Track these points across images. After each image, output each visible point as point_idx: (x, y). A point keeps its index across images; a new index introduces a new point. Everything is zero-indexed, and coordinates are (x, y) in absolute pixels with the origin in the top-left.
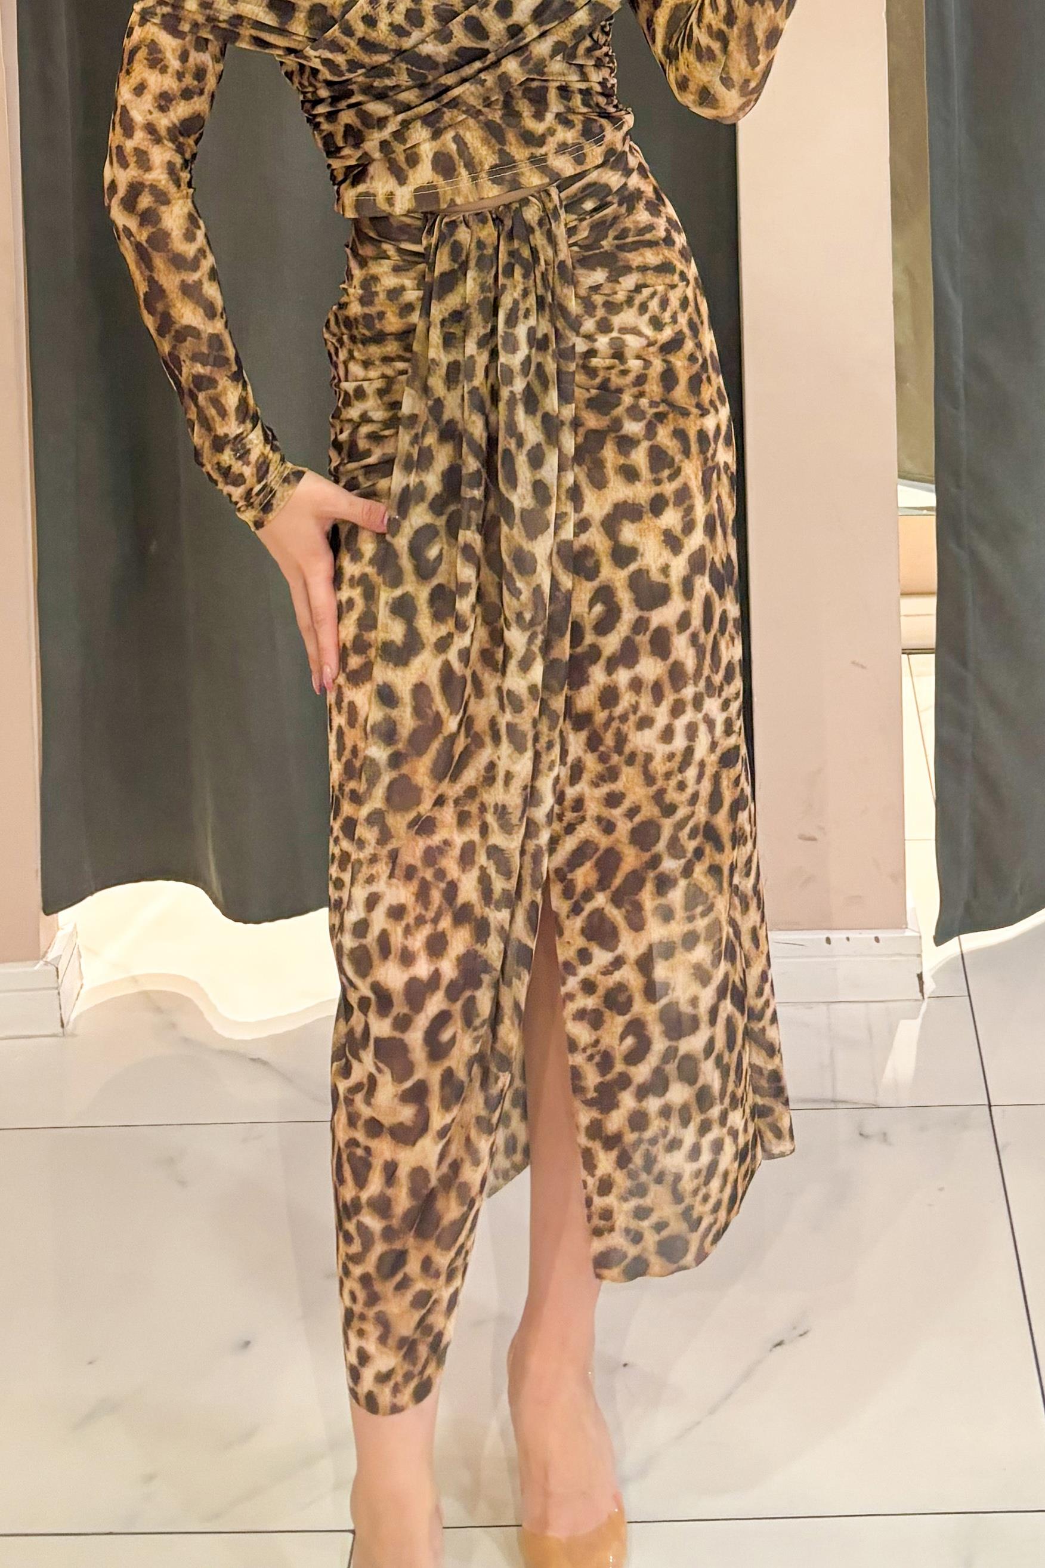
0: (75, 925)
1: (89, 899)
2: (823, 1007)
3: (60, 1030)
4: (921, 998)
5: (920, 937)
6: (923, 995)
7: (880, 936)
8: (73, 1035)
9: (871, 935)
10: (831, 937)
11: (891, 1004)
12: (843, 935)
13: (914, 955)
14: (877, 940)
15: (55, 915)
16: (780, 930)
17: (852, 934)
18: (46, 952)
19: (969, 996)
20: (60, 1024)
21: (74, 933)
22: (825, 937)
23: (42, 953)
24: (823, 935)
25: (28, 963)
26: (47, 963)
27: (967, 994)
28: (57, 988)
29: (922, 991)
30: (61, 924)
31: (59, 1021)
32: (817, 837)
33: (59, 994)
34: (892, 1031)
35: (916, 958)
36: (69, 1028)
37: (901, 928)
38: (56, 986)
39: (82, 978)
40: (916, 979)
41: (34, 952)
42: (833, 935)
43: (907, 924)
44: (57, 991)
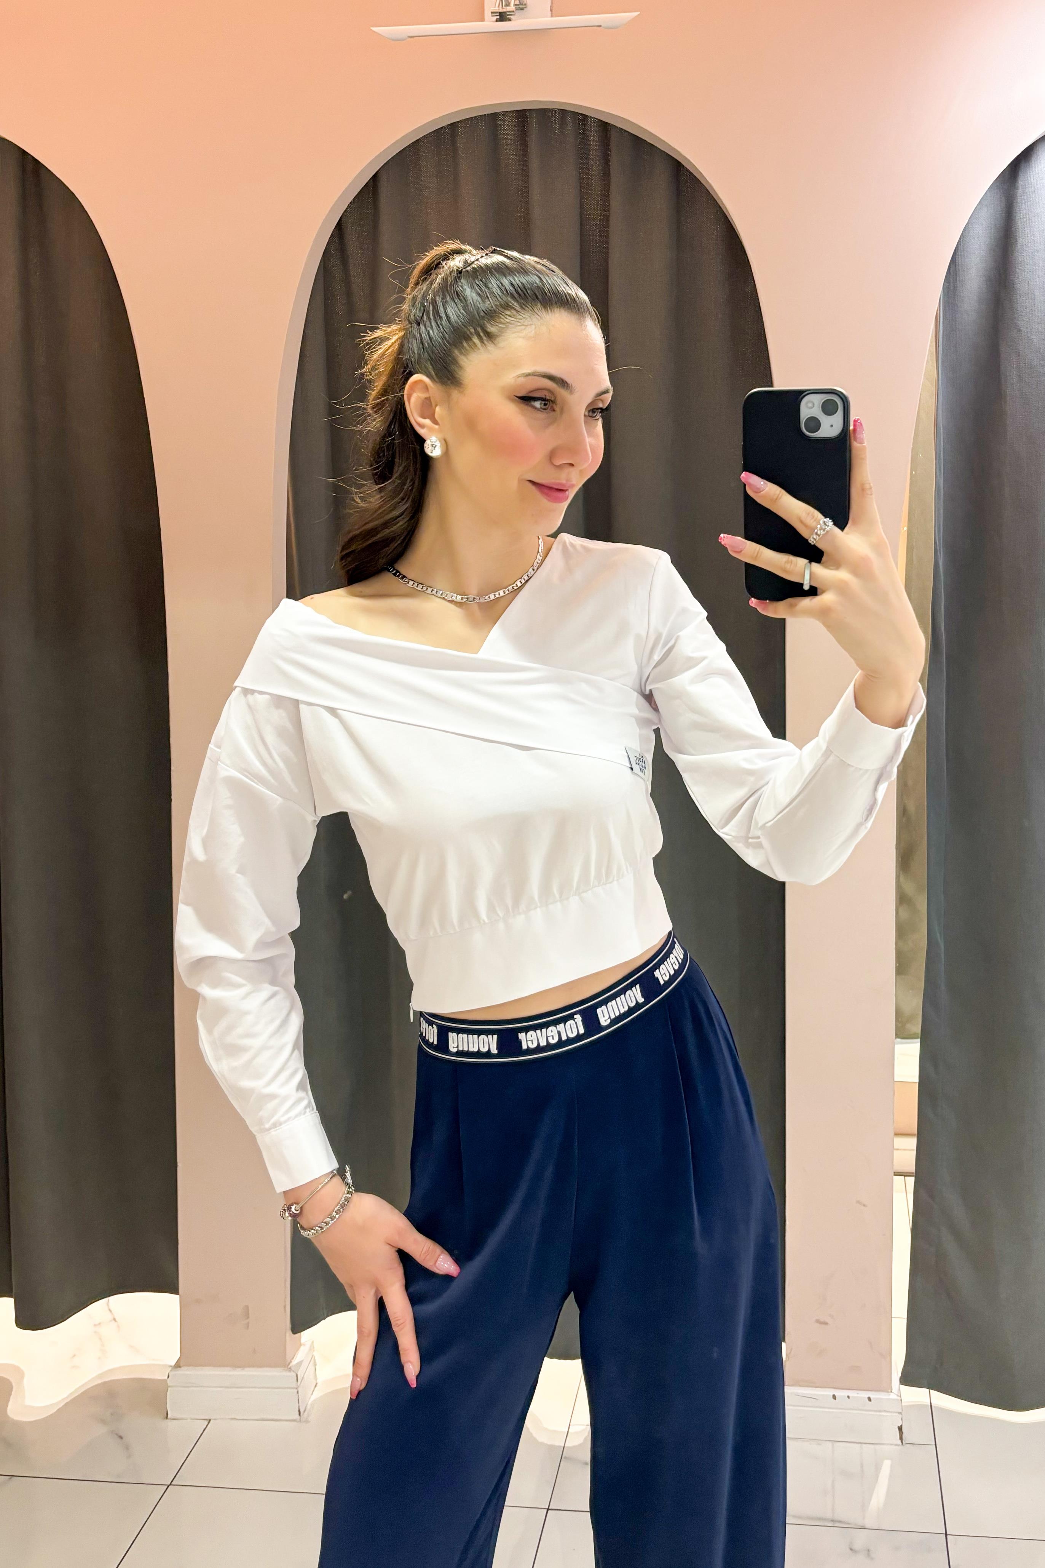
0: (313, 1342)
1: (323, 1321)
2: (829, 1444)
3: (299, 1417)
4: (901, 1443)
5: (901, 1400)
6: (902, 1442)
7: (872, 1397)
8: (307, 1421)
9: (865, 1395)
10: (836, 1394)
11: (877, 1447)
12: (845, 1393)
13: (896, 1412)
14: (869, 1399)
15: (299, 1334)
16: (800, 1386)
17: (852, 1394)
18: (291, 1362)
19: (936, 1445)
20: (298, 1413)
21: (312, 1348)
22: (832, 1394)
23: (287, 1363)
24: (830, 1392)
25: (278, 1369)
26: (290, 1369)
27: (934, 1444)
28: (297, 1388)
29: (901, 1438)
30: (303, 1341)
31: (298, 1409)
32: (827, 1321)
33: (298, 1392)
34: (878, 1468)
35: (897, 1414)
36: (304, 1416)
37: (888, 1392)
38: (296, 1387)
39: (316, 1380)
40: (898, 1429)
41: (282, 1361)
42: (838, 1393)
43: (892, 1390)
44: (296, 1391)
